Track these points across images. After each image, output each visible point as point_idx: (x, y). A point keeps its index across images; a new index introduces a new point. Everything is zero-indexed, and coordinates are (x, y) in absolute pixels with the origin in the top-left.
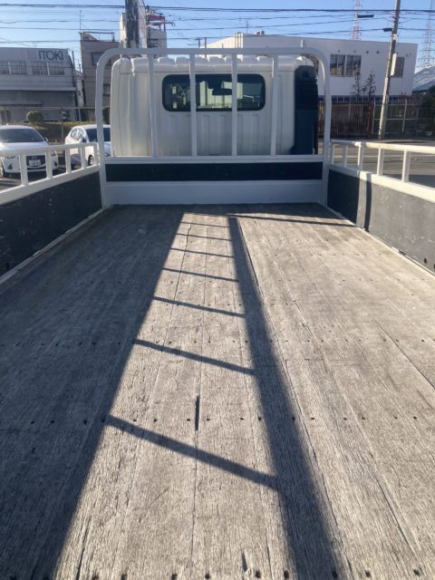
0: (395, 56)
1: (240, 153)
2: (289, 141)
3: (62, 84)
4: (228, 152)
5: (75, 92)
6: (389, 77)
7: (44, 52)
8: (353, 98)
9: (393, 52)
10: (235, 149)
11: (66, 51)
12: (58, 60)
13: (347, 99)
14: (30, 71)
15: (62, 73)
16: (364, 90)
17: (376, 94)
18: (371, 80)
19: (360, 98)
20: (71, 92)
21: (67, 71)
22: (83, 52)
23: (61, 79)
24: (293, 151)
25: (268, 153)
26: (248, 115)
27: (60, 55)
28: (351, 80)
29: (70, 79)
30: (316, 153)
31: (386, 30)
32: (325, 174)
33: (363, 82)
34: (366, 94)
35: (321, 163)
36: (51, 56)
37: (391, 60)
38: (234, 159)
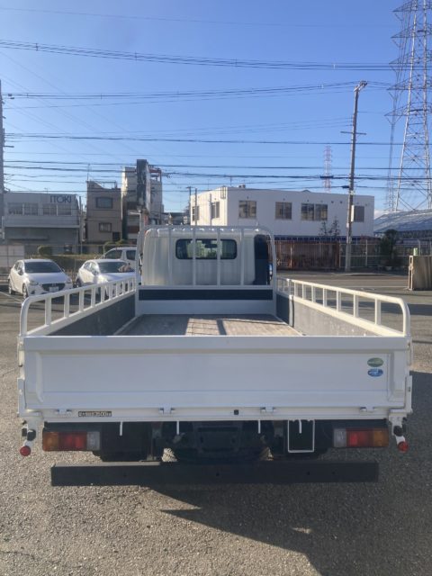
0: (353, 207)
1: (222, 284)
2: (252, 277)
3: (67, 222)
4: (214, 283)
5: (79, 229)
6: (350, 223)
7: (55, 197)
8: (323, 238)
9: (351, 204)
10: (219, 282)
11: (75, 196)
12: (67, 203)
13: (317, 238)
14: (41, 211)
15: (70, 213)
16: (331, 232)
17: (342, 235)
18: (335, 224)
19: (328, 239)
20: (75, 229)
21: (74, 212)
22: (89, 197)
23: (69, 218)
24: (255, 283)
25: (239, 284)
26: (227, 262)
27: (69, 200)
28: (319, 224)
29: (75, 218)
30: (269, 284)
31: (344, 187)
32: (274, 296)
33: (329, 225)
34: (332, 234)
35: (271, 291)
36: (60, 200)
37: (350, 210)
38: (219, 287)
